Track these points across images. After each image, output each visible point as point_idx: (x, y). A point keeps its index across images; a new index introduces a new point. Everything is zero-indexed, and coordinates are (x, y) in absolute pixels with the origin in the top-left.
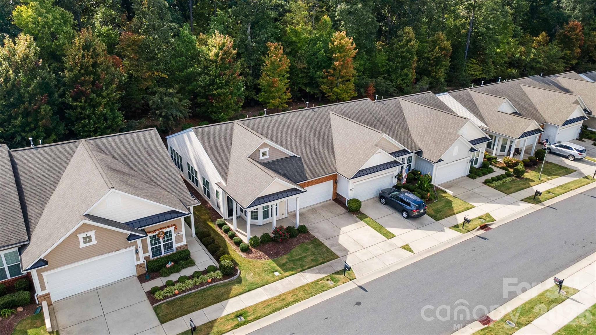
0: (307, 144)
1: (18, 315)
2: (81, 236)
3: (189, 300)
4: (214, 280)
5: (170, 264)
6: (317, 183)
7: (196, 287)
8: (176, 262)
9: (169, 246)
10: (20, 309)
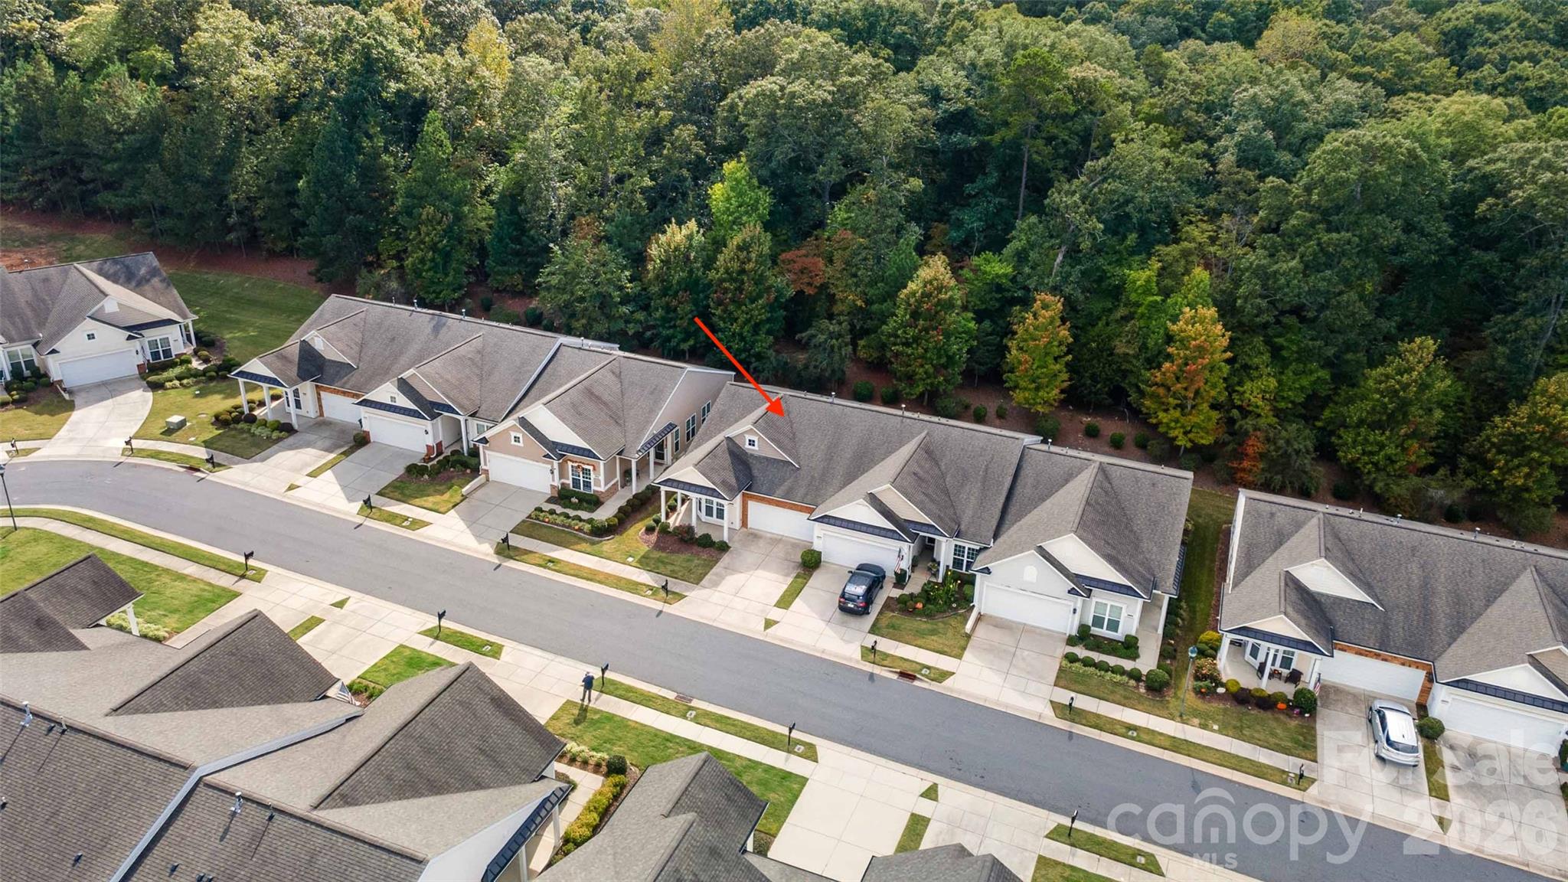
0: (829, 458)
1: (464, 474)
2: (513, 434)
3: (545, 530)
4: (580, 530)
5: (574, 500)
6: (791, 509)
7: (563, 526)
8: (580, 501)
9: (587, 485)
10: (468, 471)
